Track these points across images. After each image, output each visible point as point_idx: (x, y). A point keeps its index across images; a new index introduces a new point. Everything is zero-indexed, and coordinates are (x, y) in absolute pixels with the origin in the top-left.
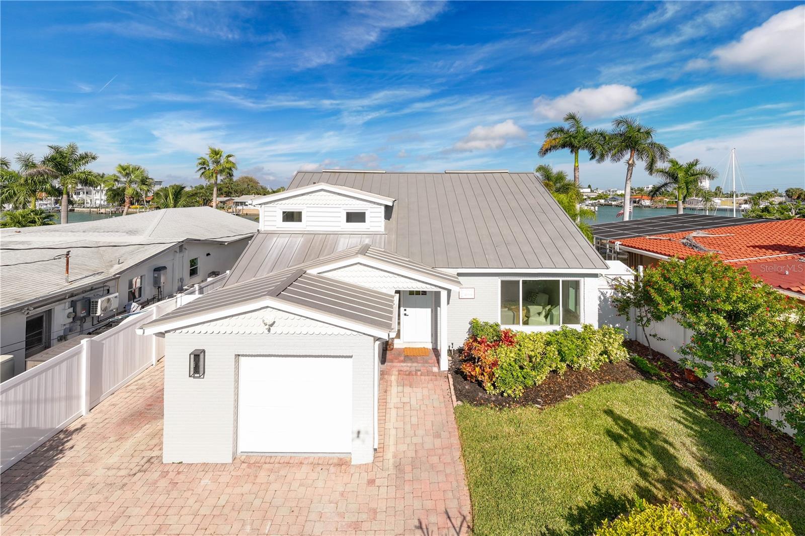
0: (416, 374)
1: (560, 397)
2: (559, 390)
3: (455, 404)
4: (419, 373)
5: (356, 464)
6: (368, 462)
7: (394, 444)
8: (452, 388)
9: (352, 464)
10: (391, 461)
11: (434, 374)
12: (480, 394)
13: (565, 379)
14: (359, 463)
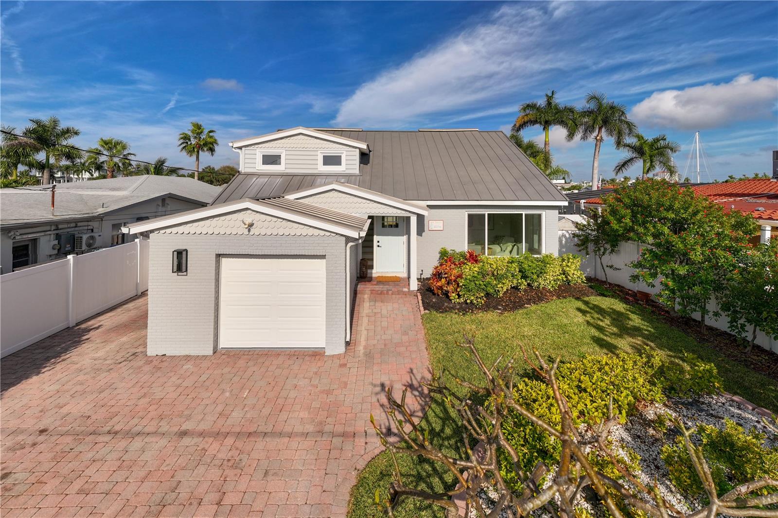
0: (387, 293)
1: (519, 306)
2: (519, 301)
3: (423, 312)
4: (390, 292)
5: (329, 355)
6: (341, 353)
7: (365, 340)
8: (420, 302)
9: (326, 354)
10: (362, 351)
11: (405, 293)
12: (446, 304)
13: (525, 294)
14: (332, 353)
